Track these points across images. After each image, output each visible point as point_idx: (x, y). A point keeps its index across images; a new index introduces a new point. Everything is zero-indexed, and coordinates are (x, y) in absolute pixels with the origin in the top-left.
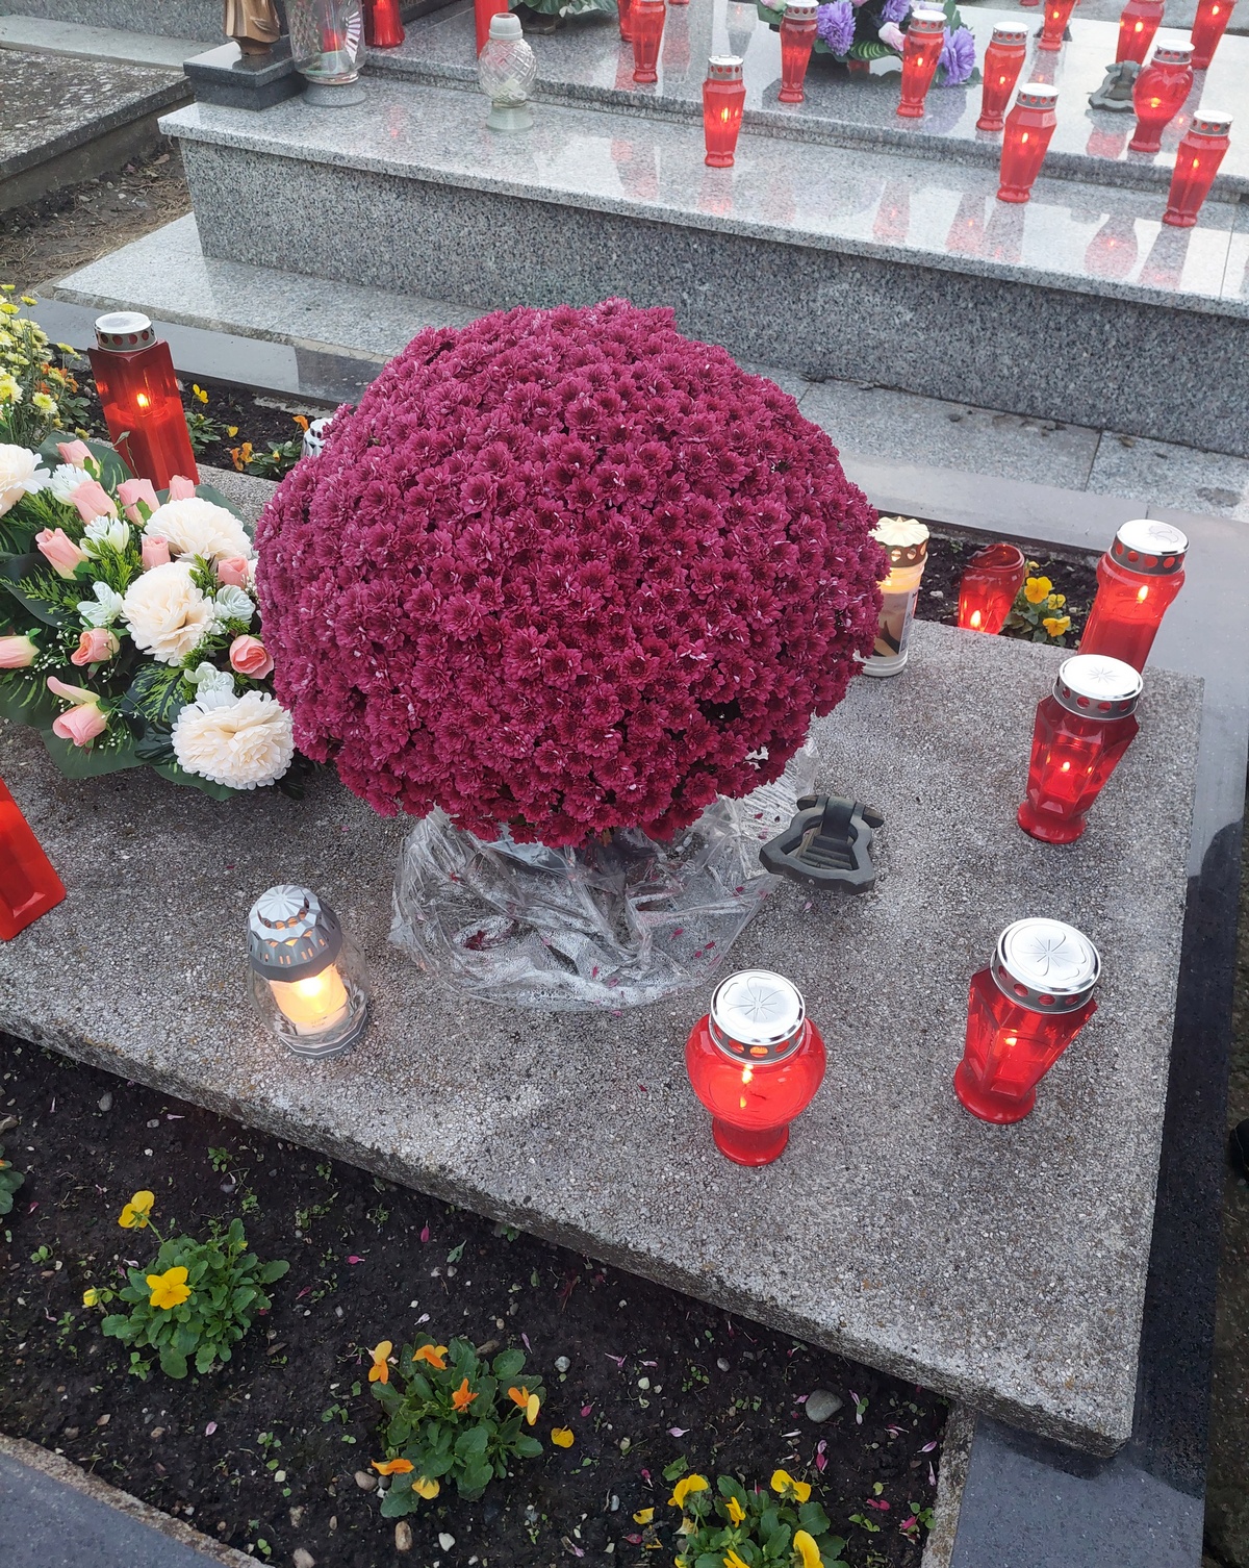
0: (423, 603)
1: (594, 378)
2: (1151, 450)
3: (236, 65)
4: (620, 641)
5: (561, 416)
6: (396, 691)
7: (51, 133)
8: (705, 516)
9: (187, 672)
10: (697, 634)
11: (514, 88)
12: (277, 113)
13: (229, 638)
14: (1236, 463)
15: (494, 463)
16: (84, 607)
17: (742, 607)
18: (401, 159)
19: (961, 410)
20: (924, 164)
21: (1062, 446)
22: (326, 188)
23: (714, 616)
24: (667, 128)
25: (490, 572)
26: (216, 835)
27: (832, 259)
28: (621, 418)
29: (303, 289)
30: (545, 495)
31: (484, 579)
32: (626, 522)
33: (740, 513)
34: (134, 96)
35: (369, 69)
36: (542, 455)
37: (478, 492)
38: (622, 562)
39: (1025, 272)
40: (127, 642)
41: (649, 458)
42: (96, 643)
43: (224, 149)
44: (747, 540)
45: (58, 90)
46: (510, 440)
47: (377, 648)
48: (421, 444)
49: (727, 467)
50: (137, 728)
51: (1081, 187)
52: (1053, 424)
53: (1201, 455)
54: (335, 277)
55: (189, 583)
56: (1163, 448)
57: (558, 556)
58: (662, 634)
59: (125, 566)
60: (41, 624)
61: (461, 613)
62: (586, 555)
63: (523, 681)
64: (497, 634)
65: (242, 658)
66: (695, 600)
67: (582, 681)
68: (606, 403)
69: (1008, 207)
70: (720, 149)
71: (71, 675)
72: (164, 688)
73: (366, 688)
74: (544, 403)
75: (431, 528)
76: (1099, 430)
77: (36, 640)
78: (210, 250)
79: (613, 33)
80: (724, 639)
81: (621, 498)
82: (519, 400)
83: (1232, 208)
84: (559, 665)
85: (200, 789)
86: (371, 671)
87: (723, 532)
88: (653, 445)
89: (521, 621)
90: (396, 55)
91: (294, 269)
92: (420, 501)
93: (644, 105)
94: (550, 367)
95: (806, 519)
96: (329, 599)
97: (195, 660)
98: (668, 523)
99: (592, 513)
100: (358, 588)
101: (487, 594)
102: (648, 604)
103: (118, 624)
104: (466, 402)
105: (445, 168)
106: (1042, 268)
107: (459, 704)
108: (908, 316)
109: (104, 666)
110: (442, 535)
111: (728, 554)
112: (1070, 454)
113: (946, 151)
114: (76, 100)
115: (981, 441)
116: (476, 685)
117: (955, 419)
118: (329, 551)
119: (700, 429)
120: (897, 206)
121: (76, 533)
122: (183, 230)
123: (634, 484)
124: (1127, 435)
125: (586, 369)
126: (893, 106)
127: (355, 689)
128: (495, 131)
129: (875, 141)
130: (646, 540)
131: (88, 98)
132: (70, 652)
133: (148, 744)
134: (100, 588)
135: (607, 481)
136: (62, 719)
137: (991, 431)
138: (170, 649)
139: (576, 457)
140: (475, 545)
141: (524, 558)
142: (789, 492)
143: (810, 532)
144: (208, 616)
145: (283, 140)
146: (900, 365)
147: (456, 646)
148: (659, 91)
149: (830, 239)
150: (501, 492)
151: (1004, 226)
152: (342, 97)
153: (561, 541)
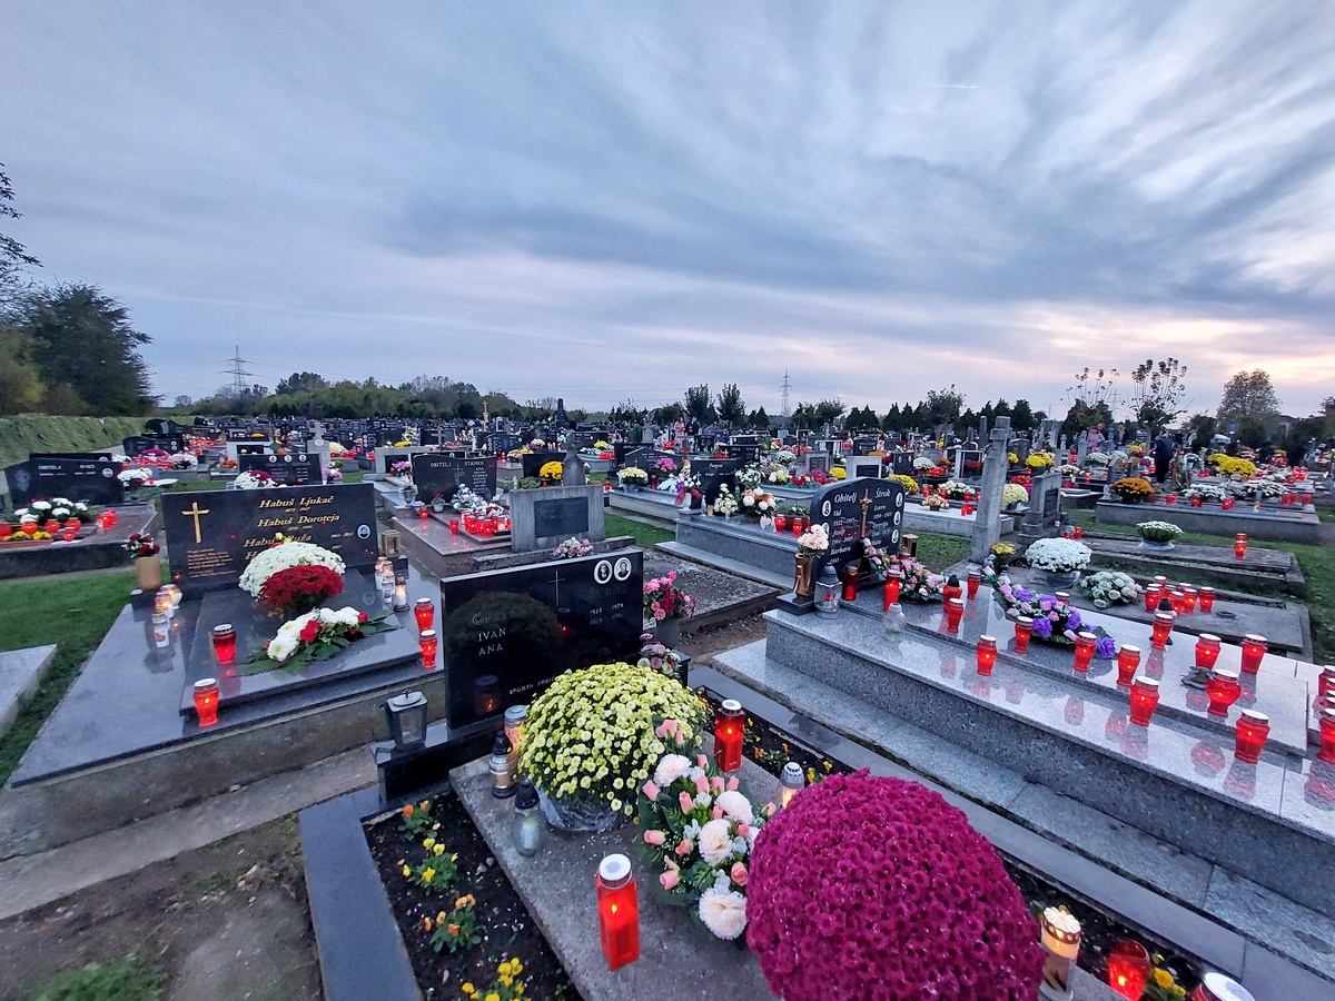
0: (812, 910)
1: (900, 830)
2: (1252, 889)
3: (794, 600)
4: (895, 968)
5: (884, 844)
6: (793, 944)
7: (728, 603)
8: (942, 915)
9: (714, 871)
10: (933, 978)
11: (896, 626)
12: (804, 618)
13: (734, 862)
14: (1323, 920)
15: (853, 857)
16: (687, 827)
17: (957, 971)
18: (847, 645)
19: (1117, 823)
20: (1089, 693)
21: (1187, 867)
22: (816, 647)
23: (942, 971)
24: (961, 651)
25: (843, 908)
26: (702, 953)
27: (1038, 731)
28: (909, 855)
29: (799, 678)
30: (871, 880)
31: (839, 911)
32: (904, 907)
33: (959, 918)
34: (758, 595)
35: (841, 606)
36: (873, 861)
37: (844, 869)
38: (900, 925)
39: (1147, 766)
40: (697, 848)
41: (919, 879)
42: (686, 846)
43: (782, 627)
44: (962, 934)
45: (734, 589)
46: (860, 848)
47: (789, 921)
48: (826, 835)
49: (955, 893)
50: (689, 888)
51: (1181, 724)
52: (1178, 850)
53: (1294, 906)
54: (812, 676)
55: (725, 832)
56: (1262, 891)
57: (873, 912)
58: (915, 970)
59: (705, 815)
60: (670, 831)
61: (826, 923)
62: (884, 916)
63: (847, 968)
64: (839, 940)
65: (736, 874)
66: (933, 957)
67: (875, 981)
68: (903, 846)
69: (1137, 727)
70: (984, 668)
71: (672, 855)
72: (704, 873)
73: (781, 937)
74: (877, 835)
75: (823, 876)
76: (1212, 863)
77: (667, 836)
78: (768, 655)
79: (941, 608)
80: (947, 985)
81: (904, 893)
82: (868, 830)
83: (1283, 758)
84: (864, 968)
85: (703, 928)
86: (785, 930)
87: (951, 926)
88: (922, 873)
89: (851, 938)
90: (852, 603)
91: (797, 669)
92: (820, 862)
93: (951, 640)
94: (883, 815)
95: (995, 931)
96: (776, 889)
97: (718, 868)
98: (925, 914)
99: (890, 896)
100: (788, 890)
101: (839, 918)
102: (911, 952)
103: (696, 840)
104: (847, 822)
105: (863, 652)
106: (1158, 767)
107: (817, 965)
108: (1082, 767)
109: (685, 855)
110: (826, 882)
111: (952, 938)
112: (1191, 873)
113: (1101, 690)
114: (738, 593)
115: (1130, 847)
116: (827, 960)
117: (1114, 828)
118: (780, 866)
119: (944, 870)
120: (1074, 715)
121: (693, 796)
122: (762, 644)
123: (911, 889)
124: (1233, 873)
125: (898, 823)
126: (1072, 663)
127: (776, 935)
128: (886, 640)
129: (1063, 678)
130: (913, 918)
131: (742, 593)
132: (677, 845)
133: (690, 896)
134: (694, 821)
135: (899, 883)
136: (664, 875)
137: (1136, 841)
138: (711, 858)
139: (886, 868)
140: (838, 892)
141: (858, 907)
142: (986, 912)
143: (996, 939)
144: (729, 848)
145: (804, 628)
146: (1078, 788)
147: (821, 937)
148: (960, 636)
149: (1037, 723)
150: (854, 871)
151: (1135, 737)
152: (829, 616)
153: (874, 905)
